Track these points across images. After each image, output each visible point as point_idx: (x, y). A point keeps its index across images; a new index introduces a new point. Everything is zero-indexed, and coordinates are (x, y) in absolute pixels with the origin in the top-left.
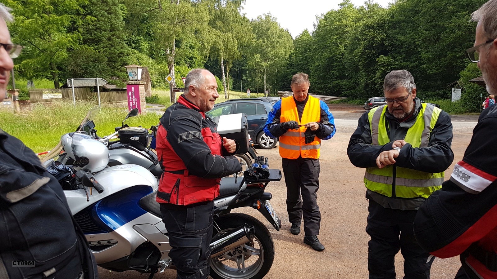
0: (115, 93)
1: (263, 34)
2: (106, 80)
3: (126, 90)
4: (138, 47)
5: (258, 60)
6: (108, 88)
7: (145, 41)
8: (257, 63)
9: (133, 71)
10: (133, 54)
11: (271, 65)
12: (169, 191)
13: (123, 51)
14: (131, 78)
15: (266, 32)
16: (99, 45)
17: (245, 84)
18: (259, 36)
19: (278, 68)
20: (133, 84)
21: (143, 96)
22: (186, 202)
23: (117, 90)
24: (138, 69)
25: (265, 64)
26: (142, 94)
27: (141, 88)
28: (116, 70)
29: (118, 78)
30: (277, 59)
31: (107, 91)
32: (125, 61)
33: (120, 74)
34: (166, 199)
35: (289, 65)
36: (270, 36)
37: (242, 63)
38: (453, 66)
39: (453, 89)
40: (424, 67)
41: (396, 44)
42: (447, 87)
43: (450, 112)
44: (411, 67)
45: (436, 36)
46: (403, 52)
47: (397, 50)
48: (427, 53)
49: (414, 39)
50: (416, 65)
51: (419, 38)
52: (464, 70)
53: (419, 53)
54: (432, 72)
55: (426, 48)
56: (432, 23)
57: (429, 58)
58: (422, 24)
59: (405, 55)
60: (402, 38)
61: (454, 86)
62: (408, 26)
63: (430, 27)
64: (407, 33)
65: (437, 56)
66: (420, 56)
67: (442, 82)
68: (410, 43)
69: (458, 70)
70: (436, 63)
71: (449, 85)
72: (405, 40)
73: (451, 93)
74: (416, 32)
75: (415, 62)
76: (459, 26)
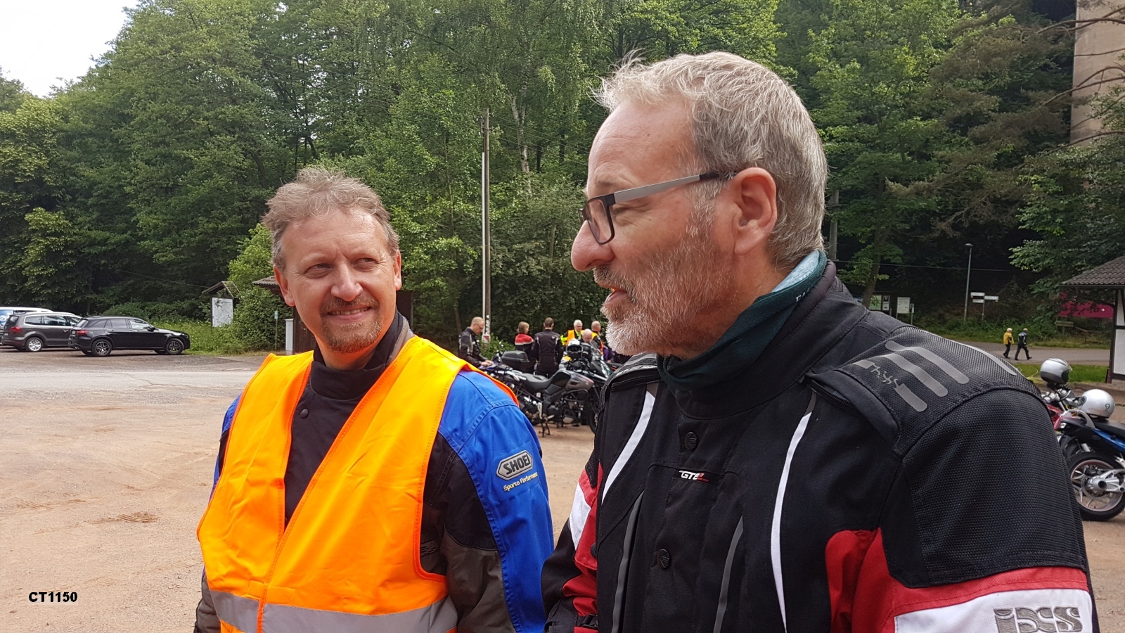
38: (212, 248)
39: (214, 300)
40: (145, 245)
41: (74, 186)
42: (201, 294)
43: (211, 350)
44: (115, 243)
45: (171, 180)
46: (93, 205)
47: (79, 199)
48: (150, 216)
49: (119, 179)
50: (127, 242)
51: (132, 179)
52: (236, 259)
53: (131, 212)
54: (164, 259)
55: (148, 203)
56: (161, 149)
57: (156, 226)
58: (138, 146)
59: (98, 214)
60: (90, 173)
61: (216, 294)
62: (105, 147)
63: (156, 157)
64: (101, 163)
65: (176, 224)
66: (134, 219)
67: (186, 282)
68: (110, 187)
69: (221, 259)
70: (174, 240)
71: (204, 291)
72: (98, 180)
73: (210, 308)
74: (124, 163)
75: (123, 234)
76: (219, 165)
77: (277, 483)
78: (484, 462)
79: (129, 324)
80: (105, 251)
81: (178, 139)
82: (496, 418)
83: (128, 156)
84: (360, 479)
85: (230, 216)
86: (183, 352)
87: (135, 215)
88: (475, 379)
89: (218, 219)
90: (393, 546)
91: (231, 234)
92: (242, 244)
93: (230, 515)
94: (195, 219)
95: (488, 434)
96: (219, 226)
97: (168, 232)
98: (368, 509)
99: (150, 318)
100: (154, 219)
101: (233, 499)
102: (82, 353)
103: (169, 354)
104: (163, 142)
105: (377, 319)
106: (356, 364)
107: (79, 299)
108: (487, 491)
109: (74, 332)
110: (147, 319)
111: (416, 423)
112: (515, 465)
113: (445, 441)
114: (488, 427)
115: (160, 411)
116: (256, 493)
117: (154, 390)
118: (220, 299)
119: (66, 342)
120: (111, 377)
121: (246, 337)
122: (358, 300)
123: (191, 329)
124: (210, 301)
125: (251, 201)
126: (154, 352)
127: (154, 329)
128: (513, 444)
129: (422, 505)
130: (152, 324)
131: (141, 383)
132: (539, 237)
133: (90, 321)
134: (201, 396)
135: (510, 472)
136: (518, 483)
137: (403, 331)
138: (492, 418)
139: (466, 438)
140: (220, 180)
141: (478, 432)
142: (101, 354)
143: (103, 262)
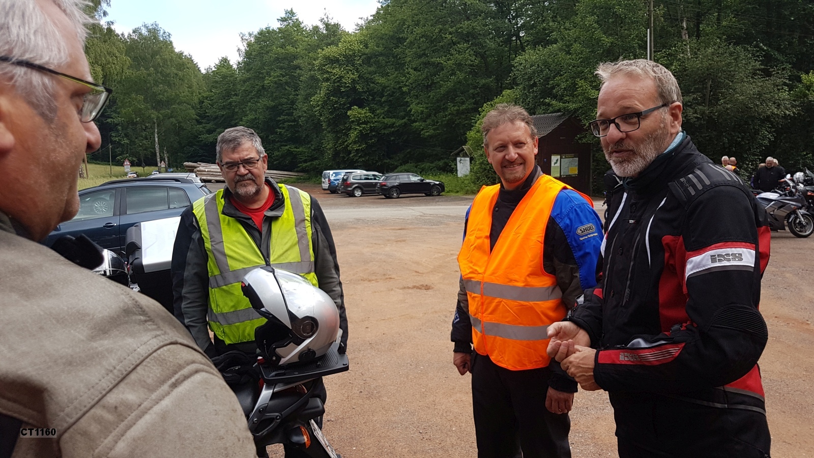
1: (146, 60)
5: (139, 106)
8: (138, 112)
11: (166, 115)
15: (152, 57)
18: (139, 64)
25: (154, 114)
30: (176, 106)
35: (201, 116)
36: (161, 64)
38: (456, 124)
39: (458, 159)
40: (416, 126)
41: (374, 90)
42: (450, 155)
43: (457, 192)
44: (399, 126)
45: (430, 80)
46: (384, 102)
47: (376, 99)
48: (419, 106)
49: (399, 83)
50: (405, 123)
51: (407, 82)
52: (471, 130)
53: (407, 104)
54: (427, 134)
55: (417, 97)
56: (423, 59)
57: (422, 112)
58: (408, 59)
59: (388, 107)
60: (382, 80)
61: (459, 155)
62: (389, 62)
63: (420, 65)
64: (388, 73)
65: (434, 109)
66: (409, 109)
67: (441, 149)
68: (394, 88)
69: (462, 131)
70: (433, 121)
71: (453, 153)
72: (387, 85)
73: (456, 165)
74: (401, 71)
75: (403, 119)
76: (459, 65)
77: (486, 237)
78: (571, 228)
79: (409, 178)
80: (393, 131)
81: (433, 51)
82: (577, 209)
83: (403, 67)
84: (518, 235)
85: (467, 101)
86: (441, 194)
87: (409, 106)
88: (569, 192)
89: (459, 103)
90: (532, 261)
91: (468, 113)
92: (474, 119)
93: (470, 251)
94: (446, 105)
95: (572, 216)
96: (461, 108)
97: (429, 116)
98: (521, 246)
99: (421, 173)
100: (420, 107)
101: (471, 244)
102: (383, 197)
103: (433, 196)
104: (424, 54)
105: (524, 168)
106: (517, 188)
107: (379, 163)
108: (572, 240)
109: (379, 184)
110: (419, 173)
111: (541, 211)
112: (586, 229)
113: (553, 219)
114: (573, 213)
115: (430, 230)
116: (479, 241)
117: (426, 218)
118: (462, 158)
119: (375, 190)
120: (401, 210)
121: (478, 183)
122: (516, 161)
123: (445, 179)
124: (456, 160)
125: (480, 88)
126: (424, 195)
127: (423, 180)
128: (585, 220)
129: (543, 245)
130: (422, 177)
131: (418, 214)
132: (697, 90)
133: (387, 177)
134: (452, 221)
135: (583, 232)
136: (587, 237)
137: (538, 173)
138: (575, 209)
139: (562, 217)
140: (461, 76)
141: (568, 215)
142: (395, 197)
143: (392, 138)
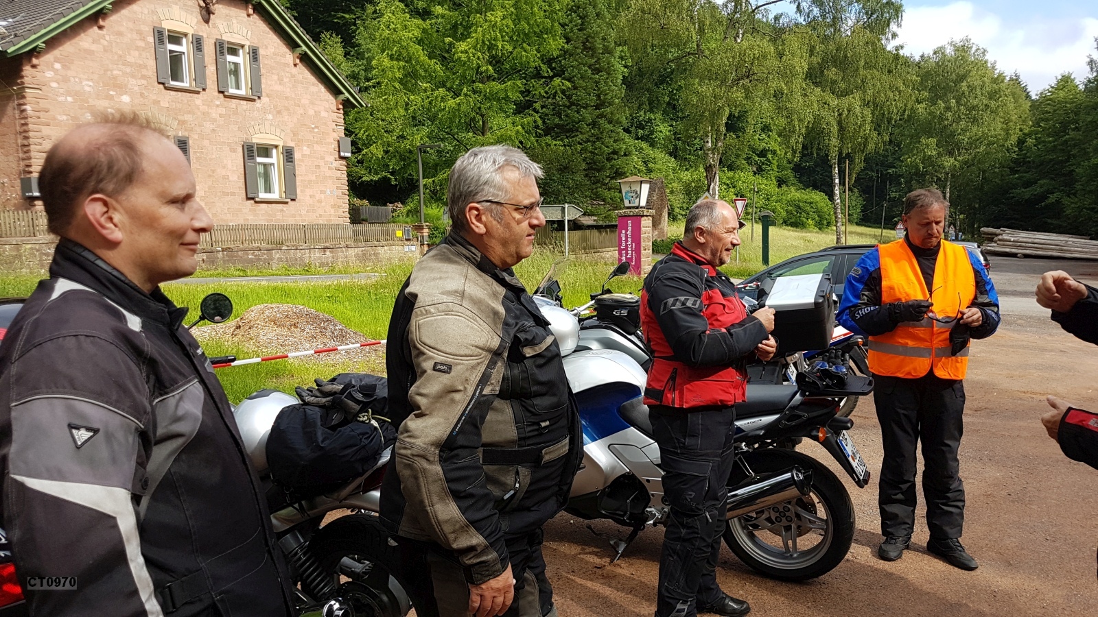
0: (595, 232)
1: (947, 89)
2: (581, 207)
3: (616, 226)
4: (649, 135)
5: (929, 153)
6: (584, 222)
7: (664, 121)
8: (927, 160)
9: (633, 189)
10: (636, 151)
11: (966, 163)
12: (661, 387)
13: (618, 147)
14: (627, 204)
15: (956, 85)
16: (573, 137)
17: (895, 209)
18: (936, 95)
19: (984, 172)
20: (629, 216)
21: (648, 238)
22: (686, 402)
23: (598, 228)
24: (643, 185)
25: (948, 162)
26: (646, 235)
27: (646, 223)
28: (600, 187)
29: (603, 203)
30: (983, 148)
31: (582, 229)
32: (619, 168)
33: (607, 194)
34: (656, 399)
35: (1016, 162)
36: (967, 93)
37: (890, 159)
